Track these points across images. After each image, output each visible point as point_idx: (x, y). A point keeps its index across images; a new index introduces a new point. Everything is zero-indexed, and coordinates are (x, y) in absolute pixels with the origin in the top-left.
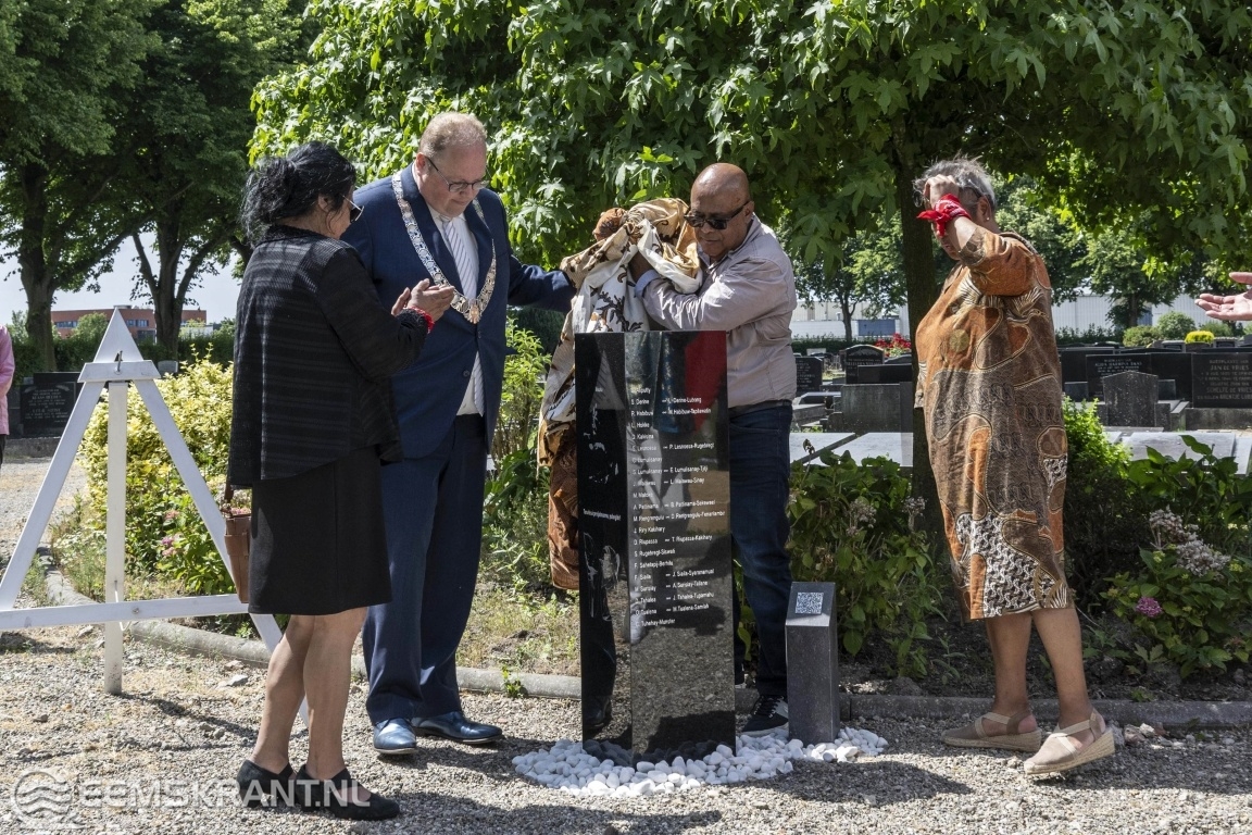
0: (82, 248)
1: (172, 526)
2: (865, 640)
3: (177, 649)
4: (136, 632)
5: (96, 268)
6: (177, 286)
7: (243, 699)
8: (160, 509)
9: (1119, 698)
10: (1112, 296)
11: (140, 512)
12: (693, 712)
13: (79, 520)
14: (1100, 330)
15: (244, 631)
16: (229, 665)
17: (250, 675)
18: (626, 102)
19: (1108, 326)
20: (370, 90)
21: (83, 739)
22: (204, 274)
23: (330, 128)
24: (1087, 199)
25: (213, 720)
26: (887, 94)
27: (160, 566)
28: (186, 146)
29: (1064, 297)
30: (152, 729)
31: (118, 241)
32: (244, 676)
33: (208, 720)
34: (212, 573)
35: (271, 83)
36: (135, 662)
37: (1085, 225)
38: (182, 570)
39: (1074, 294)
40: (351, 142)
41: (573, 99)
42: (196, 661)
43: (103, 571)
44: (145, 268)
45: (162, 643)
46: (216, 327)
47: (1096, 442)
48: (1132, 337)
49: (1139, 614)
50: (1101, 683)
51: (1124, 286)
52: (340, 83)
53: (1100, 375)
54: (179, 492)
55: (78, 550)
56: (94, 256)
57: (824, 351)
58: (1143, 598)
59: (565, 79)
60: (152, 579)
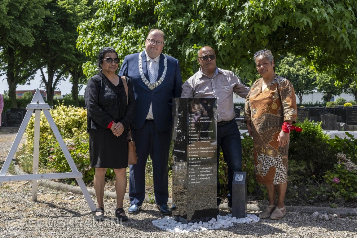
0: (25, 72)
1: (52, 153)
2: (254, 189)
3: (53, 188)
4: (41, 183)
5: (29, 78)
6: (53, 84)
7: (73, 203)
8: (48, 148)
9: (327, 206)
10: (323, 93)
11: (42, 148)
12: (204, 209)
13: (24, 151)
14: (319, 102)
15: (73, 183)
16: (69, 193)
17: (75, 196)
18: (189, 31)
19: (322, 101)
20: (113, 27)
21: (26, 214)
22: (61, 81)
23: (101, 38)
24: (319, 64)
25: (64, 209)
26: (265, 30)
27: (48, 164)
28: (57, 43)
29: (309, 93)
30: (46, 211)
31: (36, 70)
32: (73, 197)
33: (63, 209)
34: (64, 166)
35: (83, 24)
36: (41, 192)
37: (319, 71)
38: (55, 165)
39: (312, 92)
40: (107, 42)
41: (173, 30)
42: (59, 192)
43: (31, 166)
44: (44, 78)
45: (49, 186)
46: (64, 96)
47: (320, 133)
48: (329, 104)
49: (333, 182)
50: (322, 202)
51: (326, 90)
52: (104, 24)
53: (320, 115)
54: (54, 143)
55: (24, 159)
56: (29, 75)
57: (240, 107)
58: (335, 178)
59: (171, 24)
60: (46, 168)
